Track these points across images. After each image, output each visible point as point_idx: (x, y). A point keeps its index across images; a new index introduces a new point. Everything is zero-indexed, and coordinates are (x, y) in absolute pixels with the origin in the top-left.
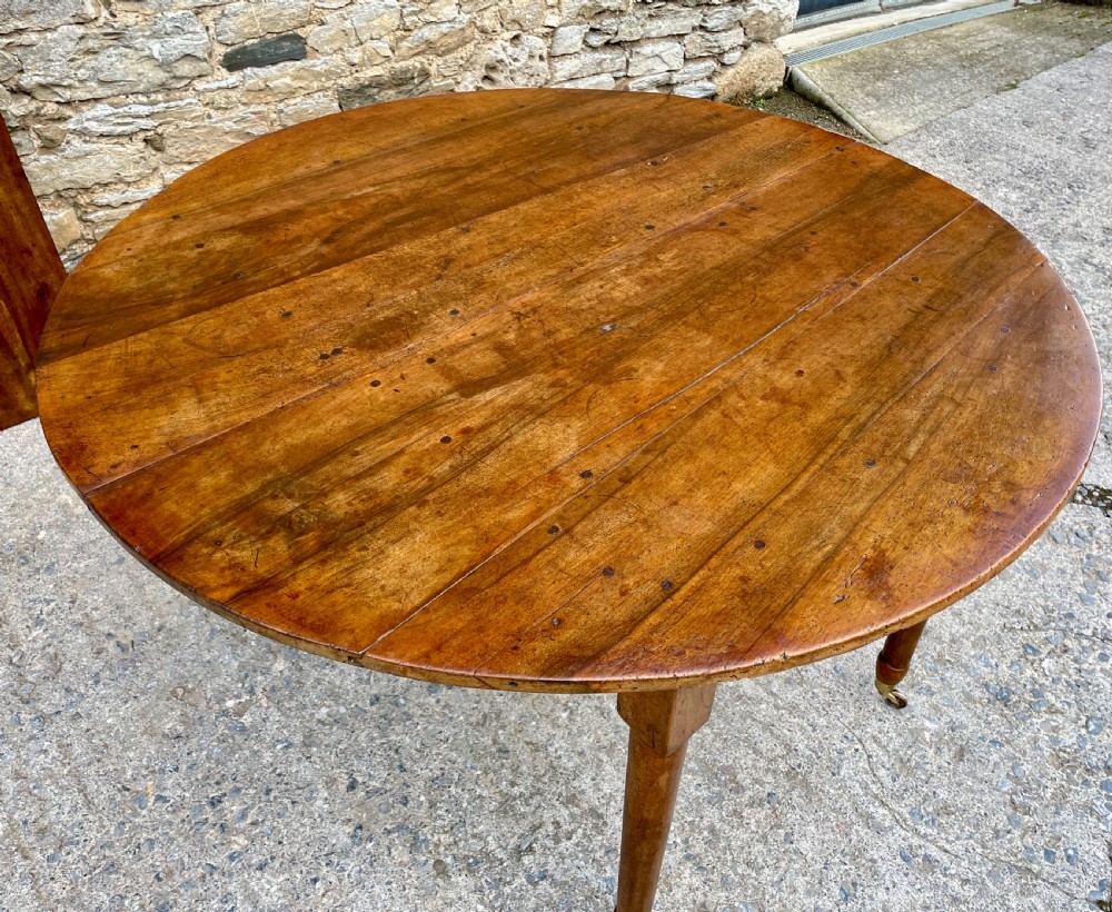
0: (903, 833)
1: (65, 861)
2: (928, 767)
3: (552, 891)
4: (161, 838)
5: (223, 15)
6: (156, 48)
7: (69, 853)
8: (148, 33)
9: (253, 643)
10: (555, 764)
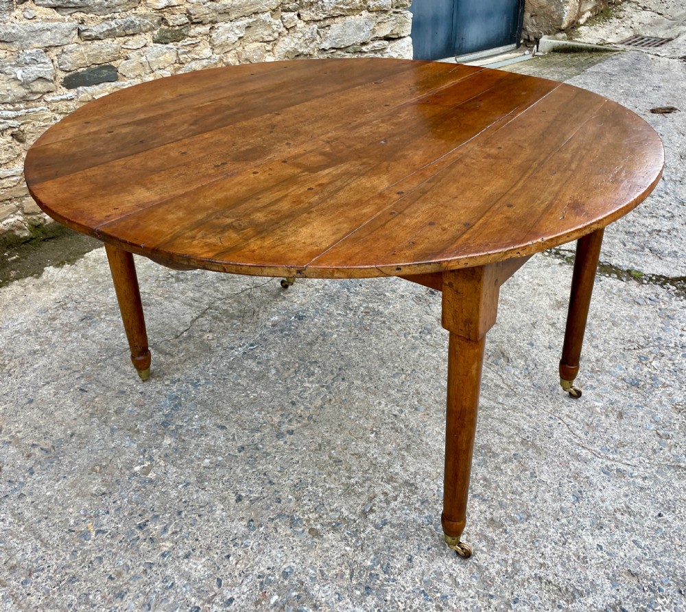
0: (600, 460)
1: (36, 582)
2: (604, 425)
3: (393, 530)
4: (107, 555)
5: (63, 52)
6: (19, 73)
7: (37, 577)
8: (13, 63)
9: (144, 432)
10: (374, 462)
